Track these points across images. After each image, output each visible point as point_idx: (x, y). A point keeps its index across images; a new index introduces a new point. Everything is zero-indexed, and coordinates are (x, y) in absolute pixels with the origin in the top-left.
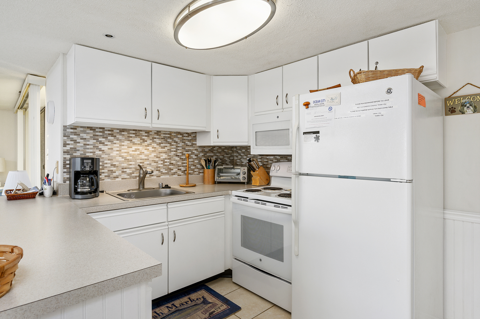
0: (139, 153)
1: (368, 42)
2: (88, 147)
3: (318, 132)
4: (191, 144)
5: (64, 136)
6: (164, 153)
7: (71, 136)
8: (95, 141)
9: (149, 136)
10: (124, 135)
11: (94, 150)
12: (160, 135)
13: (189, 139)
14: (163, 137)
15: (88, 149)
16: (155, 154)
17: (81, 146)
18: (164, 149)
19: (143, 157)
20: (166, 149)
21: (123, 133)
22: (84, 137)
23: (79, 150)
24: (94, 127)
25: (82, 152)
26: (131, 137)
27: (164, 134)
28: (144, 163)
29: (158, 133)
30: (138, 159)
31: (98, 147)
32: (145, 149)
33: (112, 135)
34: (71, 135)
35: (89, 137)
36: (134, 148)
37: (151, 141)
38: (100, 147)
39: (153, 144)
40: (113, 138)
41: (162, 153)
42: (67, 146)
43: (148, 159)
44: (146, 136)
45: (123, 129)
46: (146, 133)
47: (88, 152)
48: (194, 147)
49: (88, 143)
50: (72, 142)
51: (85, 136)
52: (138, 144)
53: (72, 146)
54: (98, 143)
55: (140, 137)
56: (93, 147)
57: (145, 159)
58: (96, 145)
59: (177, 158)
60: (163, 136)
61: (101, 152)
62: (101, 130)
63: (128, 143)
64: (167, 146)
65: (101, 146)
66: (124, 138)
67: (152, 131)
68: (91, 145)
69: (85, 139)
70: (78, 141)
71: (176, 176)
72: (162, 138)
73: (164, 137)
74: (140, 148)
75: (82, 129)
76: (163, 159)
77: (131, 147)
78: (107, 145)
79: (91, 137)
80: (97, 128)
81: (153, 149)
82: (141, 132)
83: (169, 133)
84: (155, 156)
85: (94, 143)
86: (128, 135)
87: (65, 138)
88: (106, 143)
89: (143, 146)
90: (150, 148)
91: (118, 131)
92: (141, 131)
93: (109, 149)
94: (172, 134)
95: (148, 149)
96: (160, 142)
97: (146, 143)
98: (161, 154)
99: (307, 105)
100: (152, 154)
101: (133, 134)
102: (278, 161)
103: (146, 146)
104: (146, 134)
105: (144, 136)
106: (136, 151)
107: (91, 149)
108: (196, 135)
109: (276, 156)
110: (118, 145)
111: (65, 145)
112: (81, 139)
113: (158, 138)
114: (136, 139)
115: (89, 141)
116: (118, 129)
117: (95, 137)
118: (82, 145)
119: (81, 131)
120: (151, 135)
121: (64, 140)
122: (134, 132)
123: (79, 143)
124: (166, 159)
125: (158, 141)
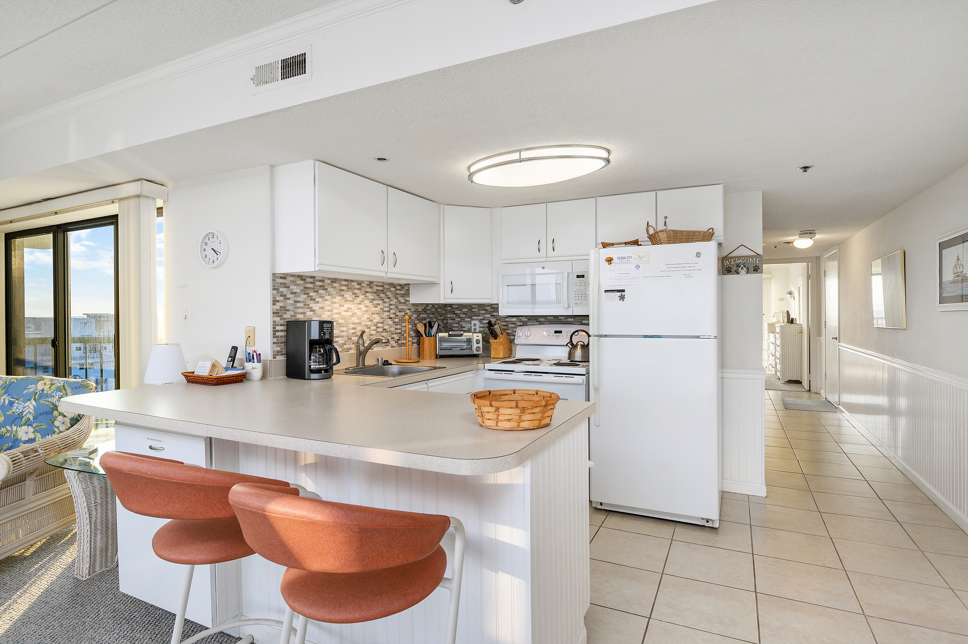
0: (351, 314)
1: (656, 193)
2: (298, 305)
3: (623, 291)
4: (403, 301)
5: (274, 289)
6: (377, 314)
7: (281, 289)
8: (305, 296)
9: (361, 289)
10: (335, 287)
11: (306, 310)
12: (372, 288)
13: (401, 294)
14: (375, 291)
15: (298, 308)
16: (368, 316)
17: (292, 304)
18: (376, 309)
19: (355, 320)
20: (378, 309)
21: (335, 285)
22: (294, 291)
23: (289, 310)
24: (305, 276)
25: (292, 313)
26: (343, 290)
27: (377, 286)
28: (356, 328)
29: (370, 284)
30: (350, 324)
31: (309, 305)
32: (358, 309)
33: (323, 288)
34: (281, 287)
35: (299, 291)
36: (347, 306)
37: (363, 296)
38: (311, 305)
39: (365, 301)
40: (324, 292)
41: (374, 314)
42: (277, 304)
43: (361, 323)
44: (358, 289)
45: (335, 279)
46: (358, 284)
47: (298, 313)
48: (407, 305)
49: (298, 299)
50: (282, 298)
51: (294, 288)
52: (351, 301)
53: (282, 304)
54: (308, 300)
55: (352, 291)
56: (304, 305)
57: (358, 323)
58: (307, 303)
59: (390, 322)
60: (375, 288)
61: (311, 313)
62: (312, 280)
63: (340, 300)
64: (379, 304)
65: (312, 305)
66: (335, 293)
67: (365, 282)
68: (302, 302)
69: (295, 293)
70: (288, 296)
71: (389, 348)
72: (375, 293)
73: (377, 290)
74: (352, 306)
75: (292, 279)
76: (376, 323)
77: (343, 306)
78: (318, 302)
79: (301, 290)
80: (308, 277)
81: (365, 309)
82: (353, 283)
83: (381, 284)
84: (367, 318)
85: (305, 299)
86: (340, 288)
87: (275, 292)
88: (317, 300)
89: (355, 304)
90: (362, 306)
91: (329, 282)
92: (353, 281)
93: (320, 308)
94: (385, 286)
95: (361, 309)
96: (373, 297)
97: (358, 300)
98: (374, 316)
99: (610, 260)
100: (365, 316)
101: (345, 285)
102: (524, 324)
103: (358, 304)
104: (358, 287)
105: (355, 289)
106: (348, 311)
107: (302, 308)
108: (409, 288)
109: (520, 318)
110: (329, 303)
111: (275, 302)
112: (291, 293)
113: (371, 292)
114: (348, 293)
115: (299, 297)
116: (329, 279)
117: (305, 290)
118: (292, 302)
119: (291, 281)
120: (363, 287)
121: (273, 294)
122: (345, 283)
123: (289, 299)
124: (379, 323)
125: (371, 296)
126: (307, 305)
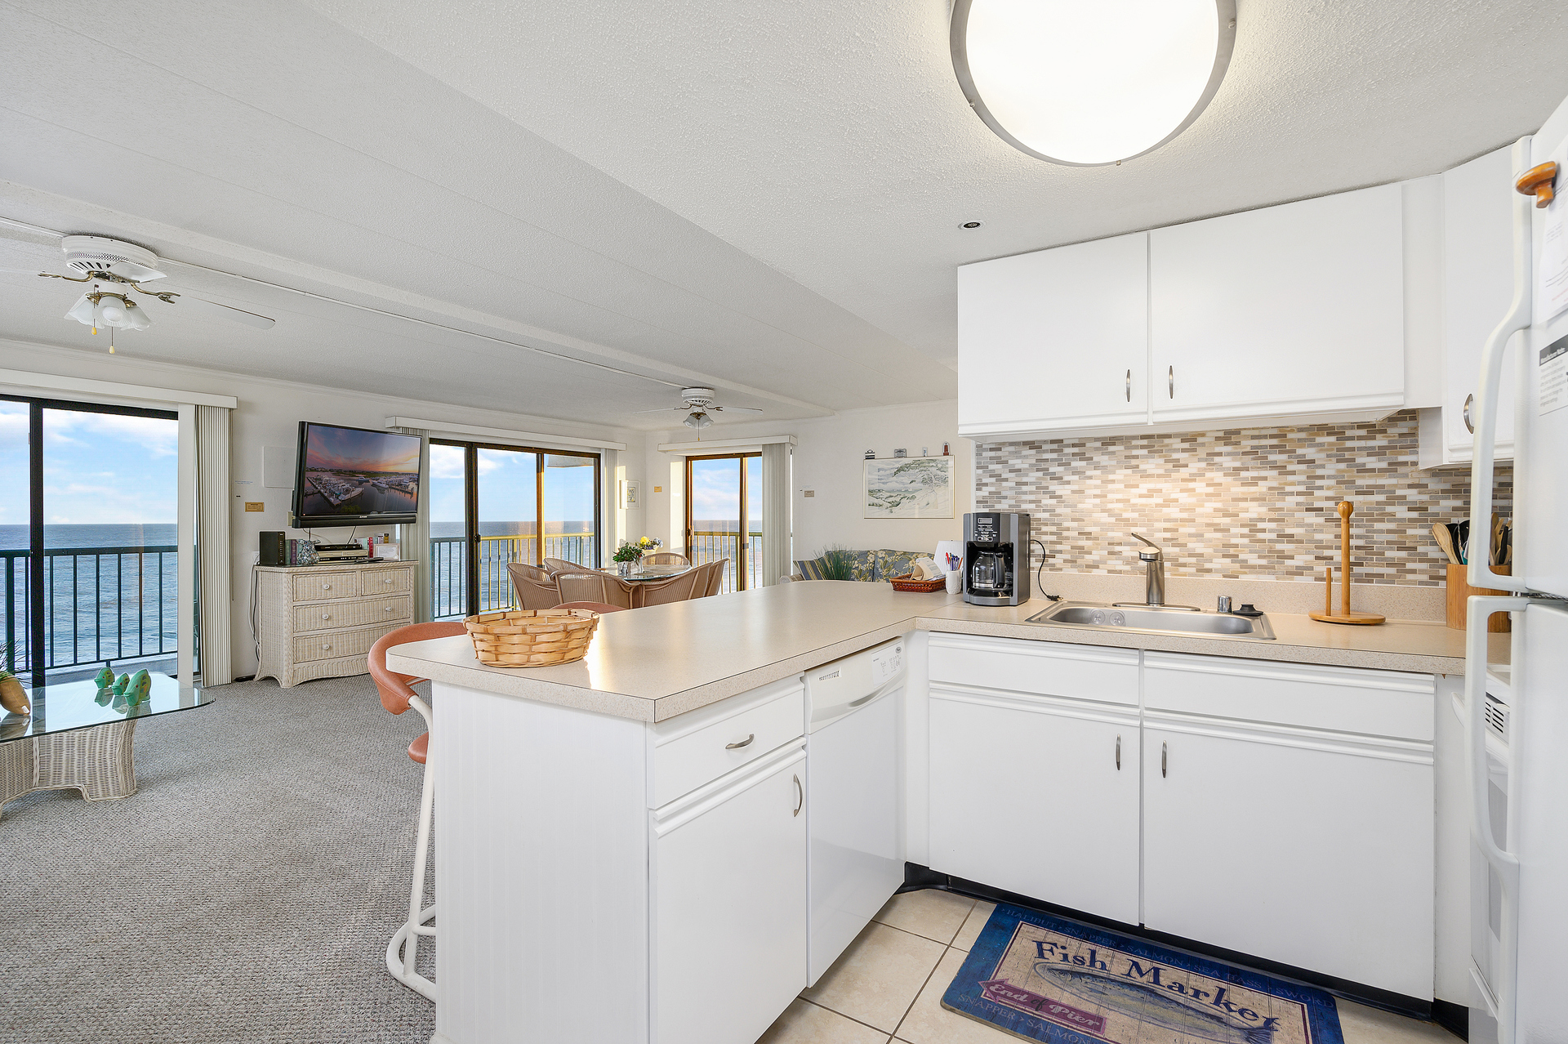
0: (1160, 501)
2: (1024, 488)
4: (1384, 465)
5: (978, 468)
6: (1253, 500)
7: (991, 467)
8: (1040, 474)
9: (1195, 450)
10: (1113, 453)
11: (1040, 497)
12: (1237, 443)
13: (1373, 448)
14: (1248, 449)
15: (1025, 493)
16: (1219, 505)
17: (1011, 488)
18: (1253, 489)
19: (1174, 512)
20: (1262, 487)
21: (1111, 448)
22: (1017, 467)
23: (1005, 498)
24: (1039, 441)
25: (1013, 502)
26: (1136, 457)
27: (1253, 437)
28: (1176, 530)
29: (1229, 436)
30: (1157, 520)
31: (1047, 488)
32: (1182, 491)
33: (1082, 456)
34: (991, 463)
35: (1027, 466)
36: (1144, 487)
37: (1203, 465)
38: (1051, 488)
39: (1209, 475)
40: (1084, 463)
41: (1246, 500)
42: (984, 488)
43: (1193, 521)
44: (1184, 450)
45: (1110, 438)
46: (1183, 441)
47: (1025, 502)
48: (1406, 476)
49: (1025, 480)
50: (993, 480)
51: (1017, 463)
52: (1159, 476)
53: (993, 489)
54: (1046, 479)
55: (1165, 456)
56: (1037, 488)
57: (1182, 520)
58: (1044, 484)
59: (1312, 519)
60: (1247, 444)
61: (1054, 501)
62: (1055, 446)
63: (1125, 476)
64: (1265, 479)
65: (1054, 487)
66: (1114, 463)
67: (1208, 434)
68: (1032, 484)
69: (1019, 470)
70: (1004, 476)
71: (1307, 580)
72: (1244, 453)
73: (1252, 447)
74: (1165, 486)
75: (1012, 449)
76: (1251, 520)
77: (1137, 486)
78: (1068, 483)
79: (1031, 465)
80: (1045, 442)
81: (1211, 490)
82: (1167, 441)
83: (1275, 432)
84: (1216, 510)
85: (1038, 478)
86: (1128, 453)
87: (980, 471)
88: (1066, 478)
89: (1175, 480)
90: (1200, 487)
91: (1098, 444)
92: (1169, 436)
93: (1074, 492)
94: (1290, 436)
95: (1193, 490)
96: (1238, 464)
97: (1184, 473)
98: (1242, 504)
100: (1207, 504)
101: (1142, 447)
103: (1183, 480)
104: (1186, 445)
105: (1176, 450)
106: (1152, 496)
107: (1031, 493)
108: (1416, 428)
110: (1099, 482)
111: (980, 486)
112: (1011, 471)
113: (1229, 454)
114: (1151, 460)
115: (1027, 475)
116: (1097, 439)
117: (1040, 466)
118: (1013, 484)
119: (1010, 452)
120: (1203, 444)
121: (978, 475)
122: (1145, 442)
123: (1006, 480)
124: (1262, 520)
125: (1228, 462)
126: (1044, 490)
